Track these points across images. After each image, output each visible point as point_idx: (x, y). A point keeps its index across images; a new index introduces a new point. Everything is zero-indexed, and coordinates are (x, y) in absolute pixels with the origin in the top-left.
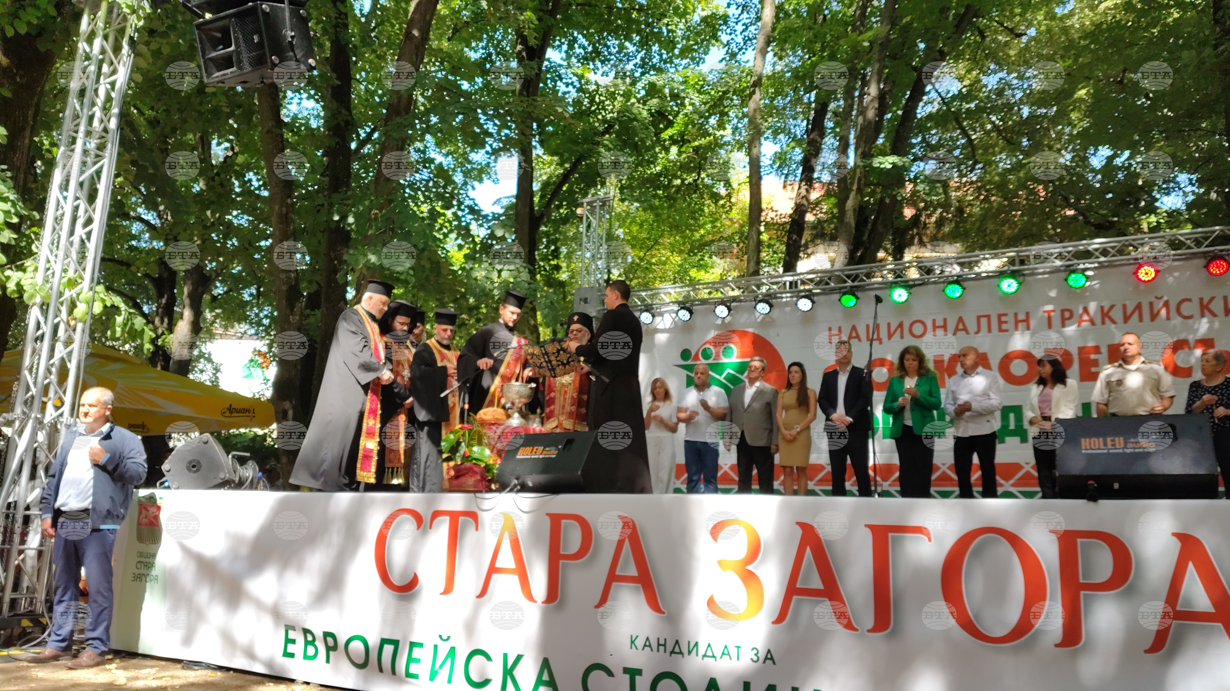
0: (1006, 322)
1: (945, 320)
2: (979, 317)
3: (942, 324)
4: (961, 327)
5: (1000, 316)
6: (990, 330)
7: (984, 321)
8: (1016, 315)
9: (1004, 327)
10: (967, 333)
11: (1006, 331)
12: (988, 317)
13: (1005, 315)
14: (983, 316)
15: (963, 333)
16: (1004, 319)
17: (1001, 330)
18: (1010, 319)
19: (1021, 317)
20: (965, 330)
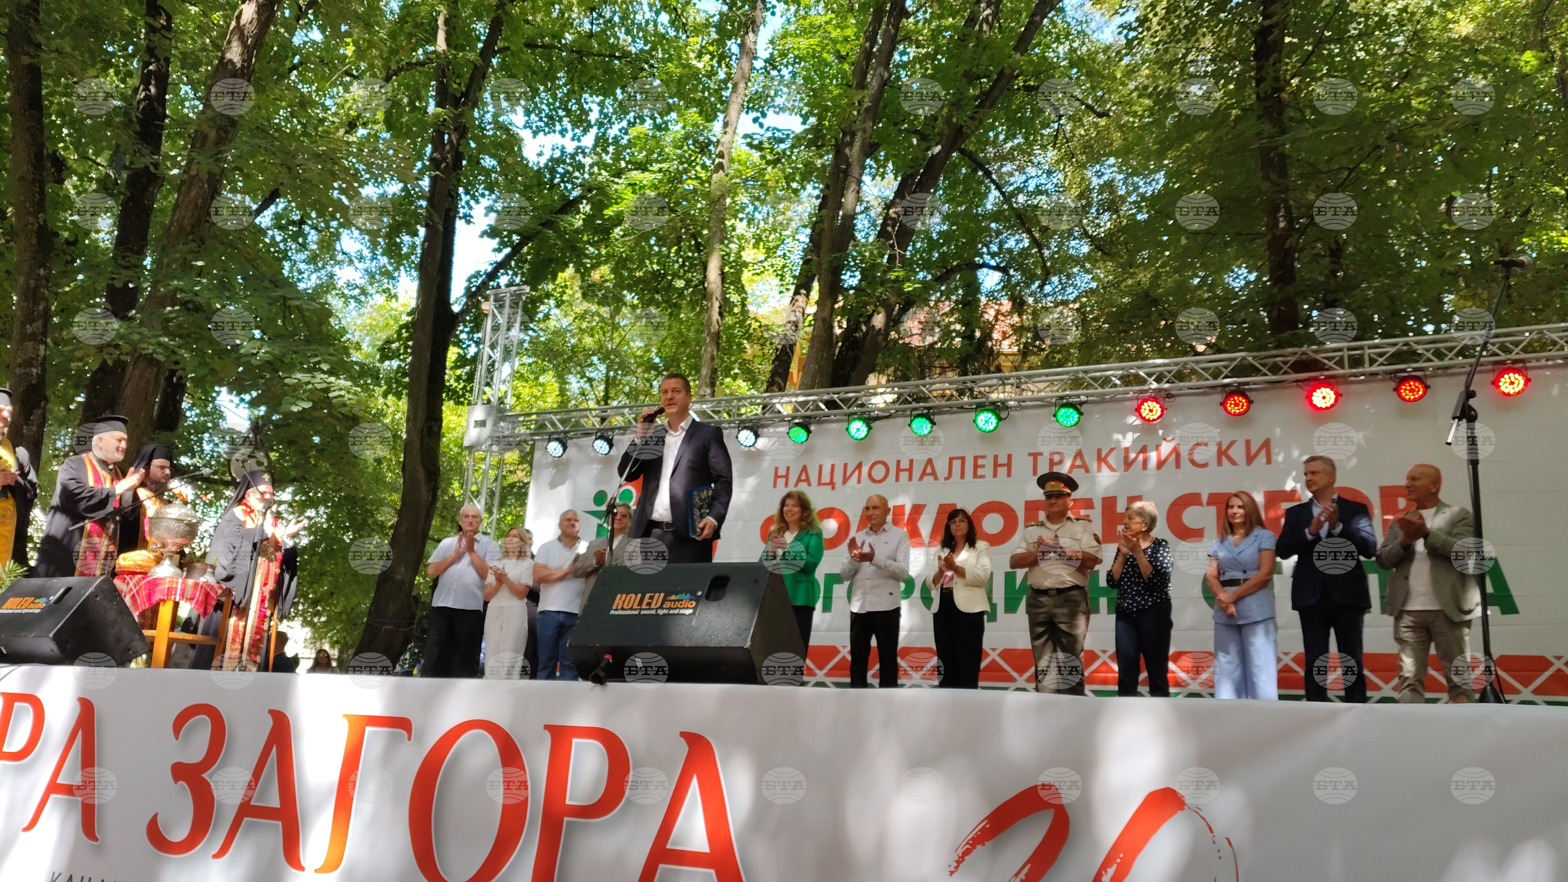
0: (983, 466)
1: (911, 461)
2: (951, 460)
3: (907, 467)
4: (929, 470)
5: (976, 458)
6: (963, 476)
7: (957, 464)
8: (996, 457)
9: (980, 472)
10: (936, 478)
11: (982, 477)
12: (963, 459)
13: (984, 457)
14: (957, 458)
15: (932, 477)
16: (980, 462)
17: (975, 475)
18: (989, 463)
19: (1003, 460)
20: (934, 474)
